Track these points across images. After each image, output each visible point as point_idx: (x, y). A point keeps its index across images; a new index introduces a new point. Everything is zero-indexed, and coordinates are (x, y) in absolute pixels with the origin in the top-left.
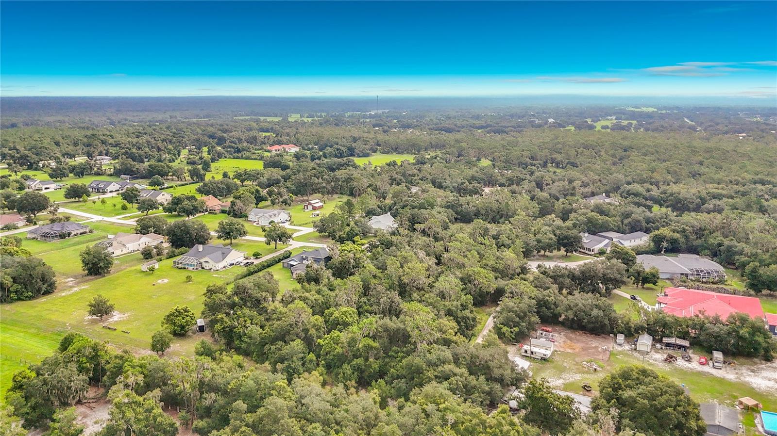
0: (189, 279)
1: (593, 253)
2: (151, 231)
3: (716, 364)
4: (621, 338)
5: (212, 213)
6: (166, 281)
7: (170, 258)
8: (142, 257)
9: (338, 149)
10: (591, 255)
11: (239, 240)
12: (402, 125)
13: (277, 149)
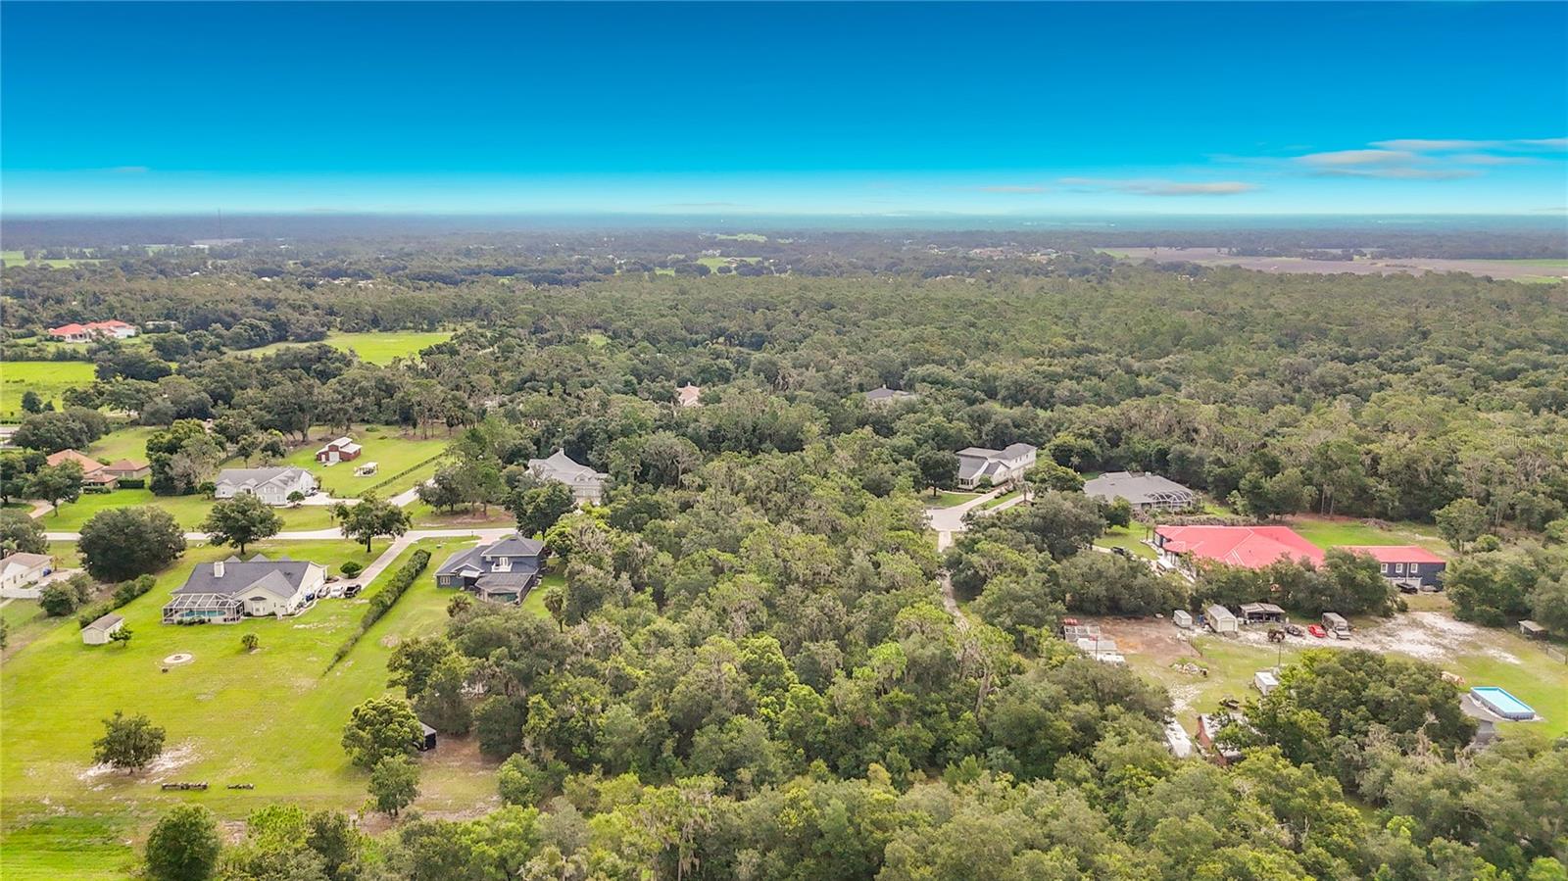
0: (250, 644)
1: (971, 487)
2: (9, 548)
3: (1340, 633)
4: (1183, 617)
5: (97, 491)
6: (186, 657)
7: (124, 604)
8: (43, 611)
9: (253, 327)
10: (970, 491)
11: (262, 545)
12: (323, 270)
13: (78, 333)
